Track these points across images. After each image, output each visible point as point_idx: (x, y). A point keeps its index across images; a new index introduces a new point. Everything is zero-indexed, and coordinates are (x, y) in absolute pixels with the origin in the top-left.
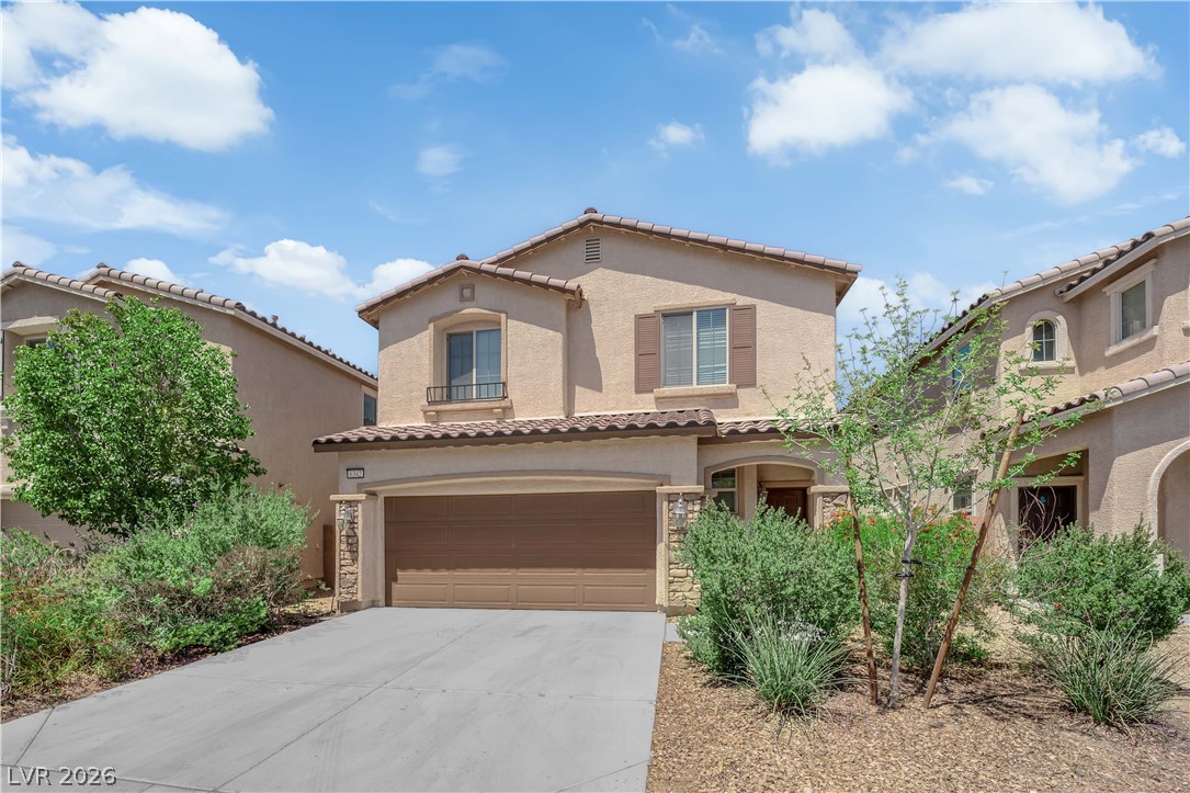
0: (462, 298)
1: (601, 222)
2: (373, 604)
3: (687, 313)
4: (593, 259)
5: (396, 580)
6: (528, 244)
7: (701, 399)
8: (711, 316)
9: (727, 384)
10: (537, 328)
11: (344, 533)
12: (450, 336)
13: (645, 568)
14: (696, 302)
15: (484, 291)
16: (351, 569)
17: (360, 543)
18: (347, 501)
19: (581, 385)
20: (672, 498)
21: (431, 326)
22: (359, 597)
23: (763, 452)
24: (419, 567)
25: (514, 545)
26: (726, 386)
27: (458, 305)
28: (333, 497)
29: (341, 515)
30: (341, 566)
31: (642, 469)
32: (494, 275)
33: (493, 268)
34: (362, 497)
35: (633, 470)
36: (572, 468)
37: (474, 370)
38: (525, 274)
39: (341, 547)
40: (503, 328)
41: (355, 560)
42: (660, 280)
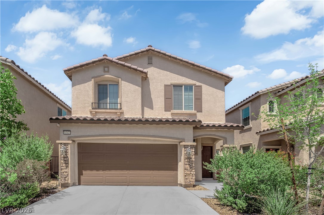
0: (105, 71)
1: (154, 51)
2: (74, 185)
3: (180, 86)
4: (150, 63)
5: (82, 175)
6: (128, 54)
7: (186, 115)
8: (189, 88)
9: (194, 111)
10: (132, 85)
11: (62, 156)
12: (99, 85)
13: (174, 170)
14: (184, 83)
15: (112, 69)
16: (66, 170)
17: (69, 160)
18: (64, 143)
19: (146, 107)
20: (186, 147)
21: (93, 80)
22: (69, 181)
23: (209, 133)
24: (92, 170)
25: (128, 162)
26: (193, 111)
27: (103, 73)
28: (57, 142)
29: (61, 149)
30: (62, 169)
31: (175, 136)
32: (117, 63)
33: (117, 61)
34: (70, 142)
35: (172, 136)
36: (151, 135)
37: (108, 98)
38: (129, 65)
39: (61, 162)
40: (120, 84)
41: (67, 167)
42: (172, 74)
